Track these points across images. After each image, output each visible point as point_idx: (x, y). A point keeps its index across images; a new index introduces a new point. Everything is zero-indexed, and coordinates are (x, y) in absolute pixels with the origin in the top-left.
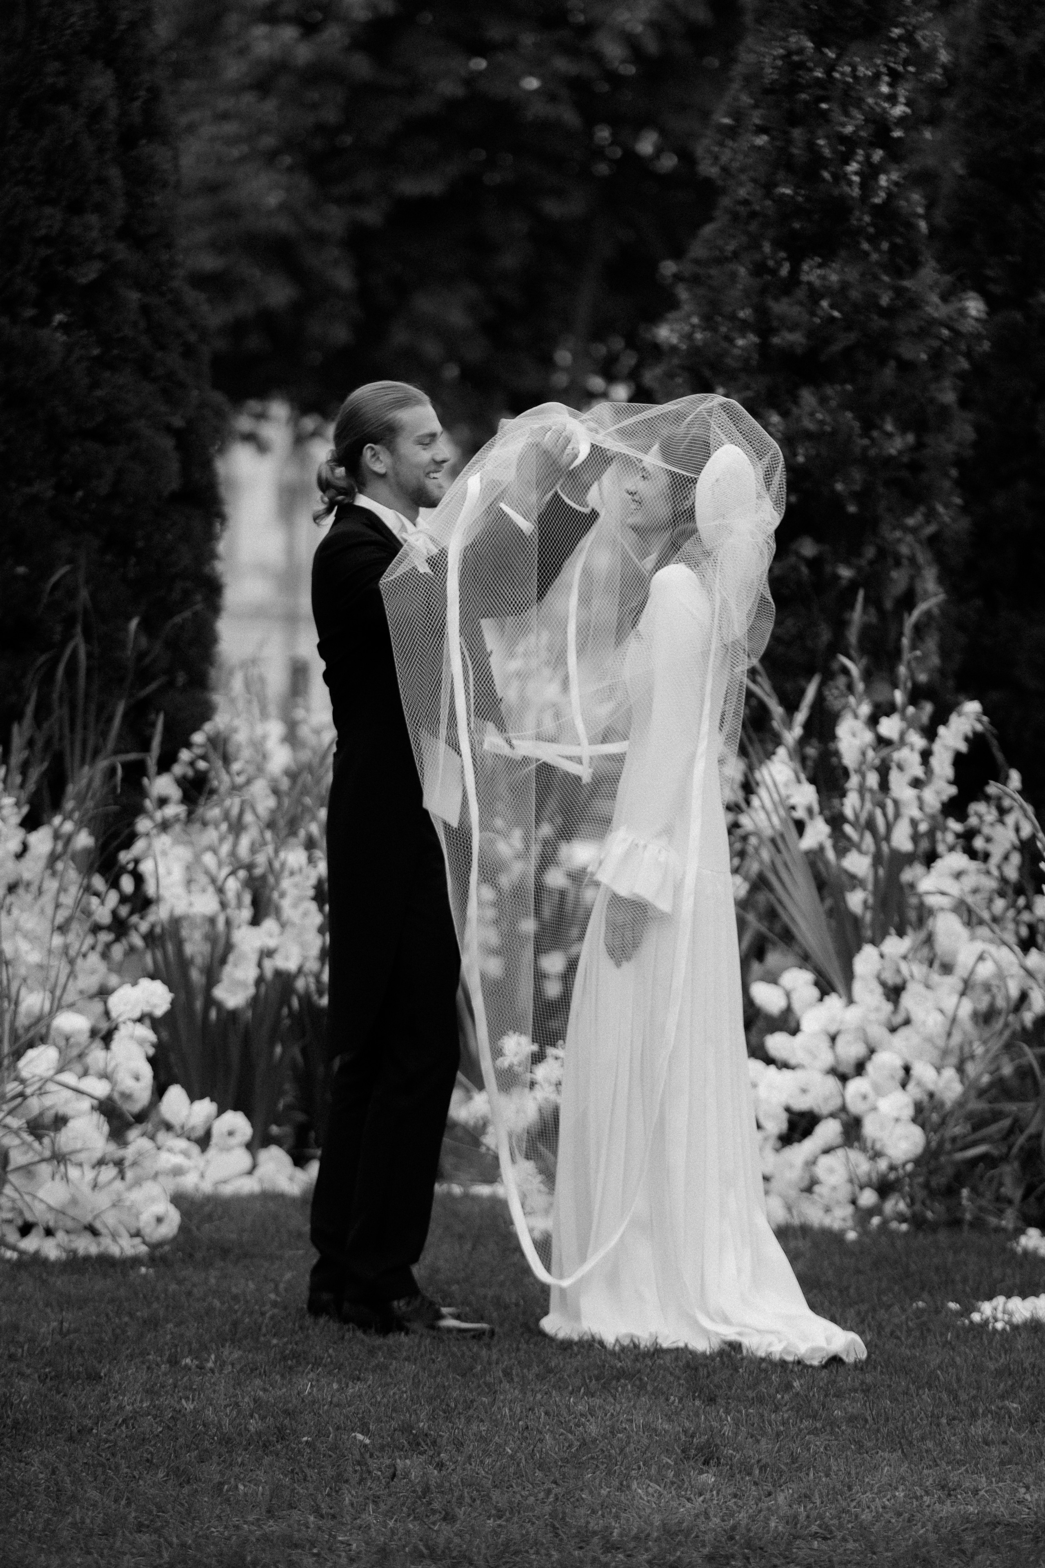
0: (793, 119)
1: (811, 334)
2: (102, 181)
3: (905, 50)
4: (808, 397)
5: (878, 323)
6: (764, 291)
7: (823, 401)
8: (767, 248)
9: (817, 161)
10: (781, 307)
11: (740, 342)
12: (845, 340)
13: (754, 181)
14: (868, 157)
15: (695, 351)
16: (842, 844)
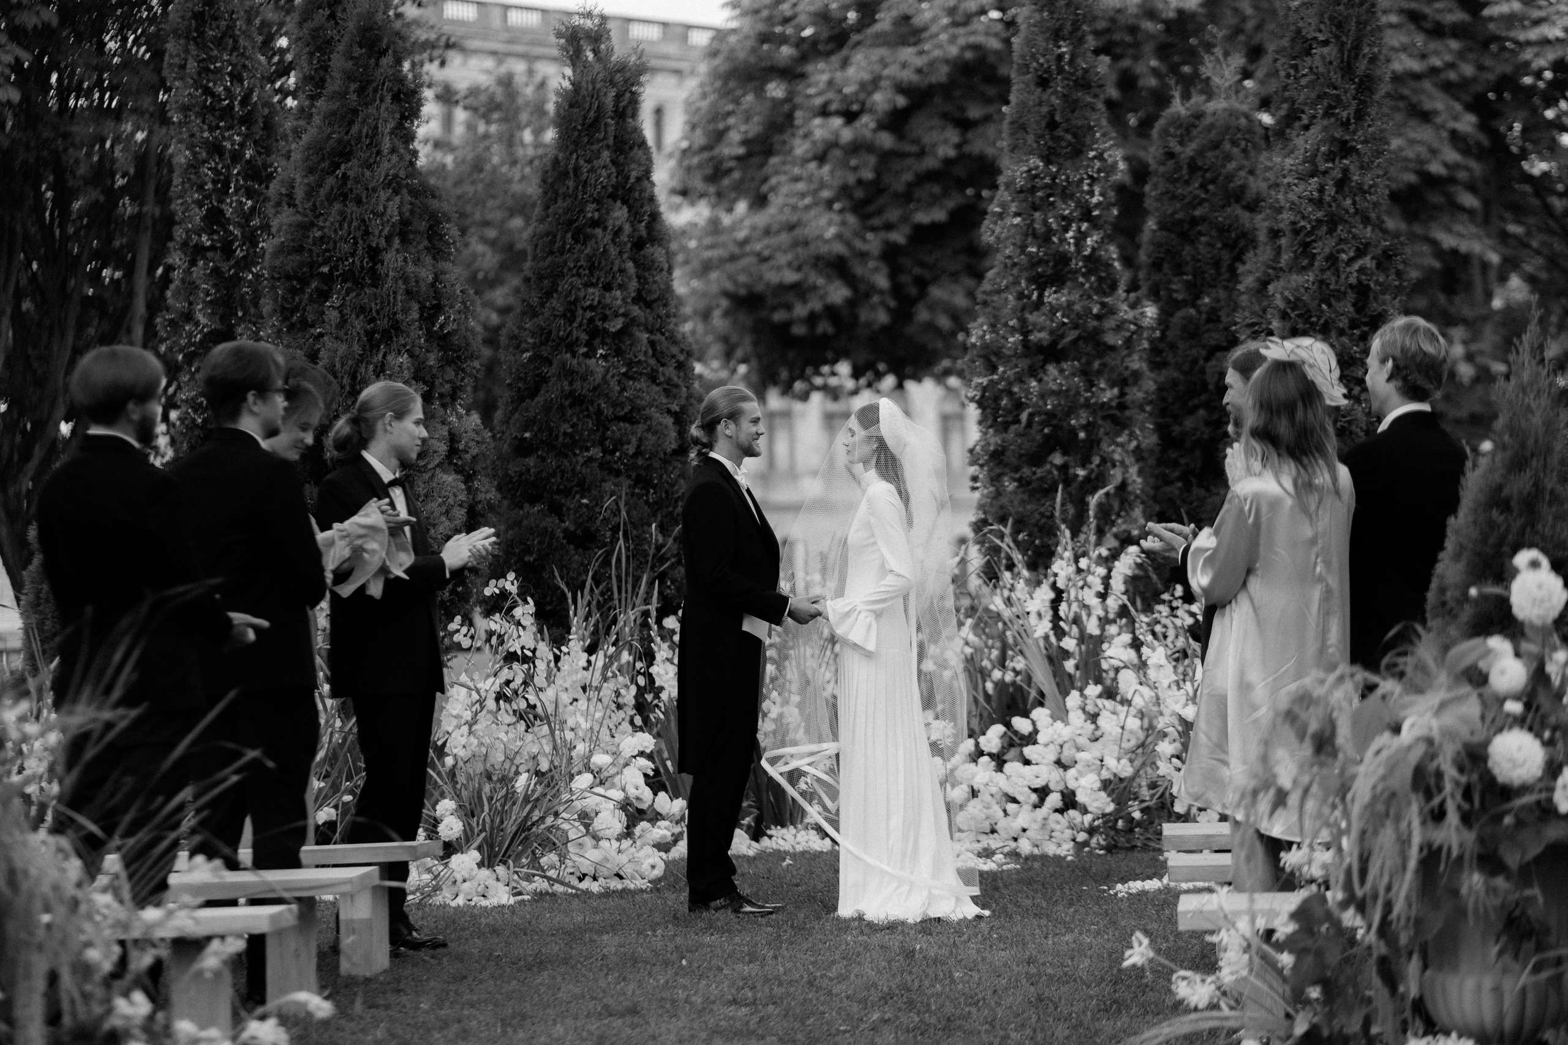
0: (1035, 208)
1: (1051, 333)
2: (622, 271)
3: (1097, 164)
4: (1052, 369)
5: (1093, 323)
6: (1023, 309)
7: (1062, 371)
8: (1023, 284)
9: (1049, 232)
10: (1032, 318)
11: (1011, 340)
12: (1072, 335)
13: (1014, 244)
14: (1079, 228)
15: (986, 346)
16: (1060, 633)
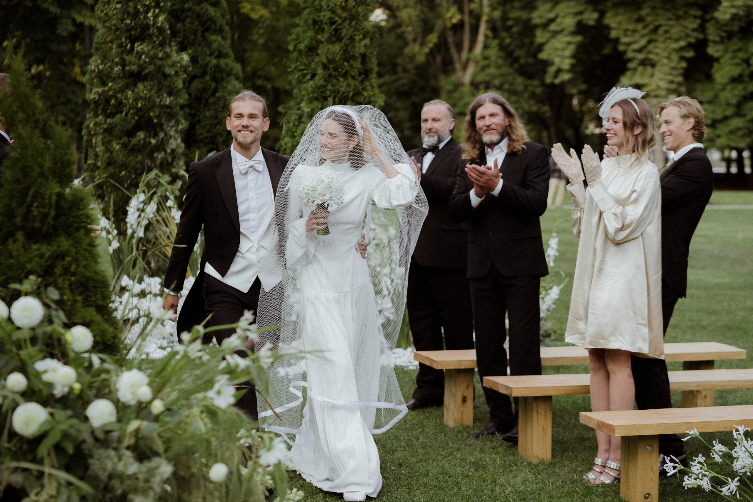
1: (139, 66)
4: (140, 86)
5: (159, 63)
6: (122, 52)
7: (145, 87)
8: (123, 39)
9: (137, 12)
11: (116, 69)
12: (150, 68)
13: (118, 18)
14: (154, 12)
15: (100, 72)
